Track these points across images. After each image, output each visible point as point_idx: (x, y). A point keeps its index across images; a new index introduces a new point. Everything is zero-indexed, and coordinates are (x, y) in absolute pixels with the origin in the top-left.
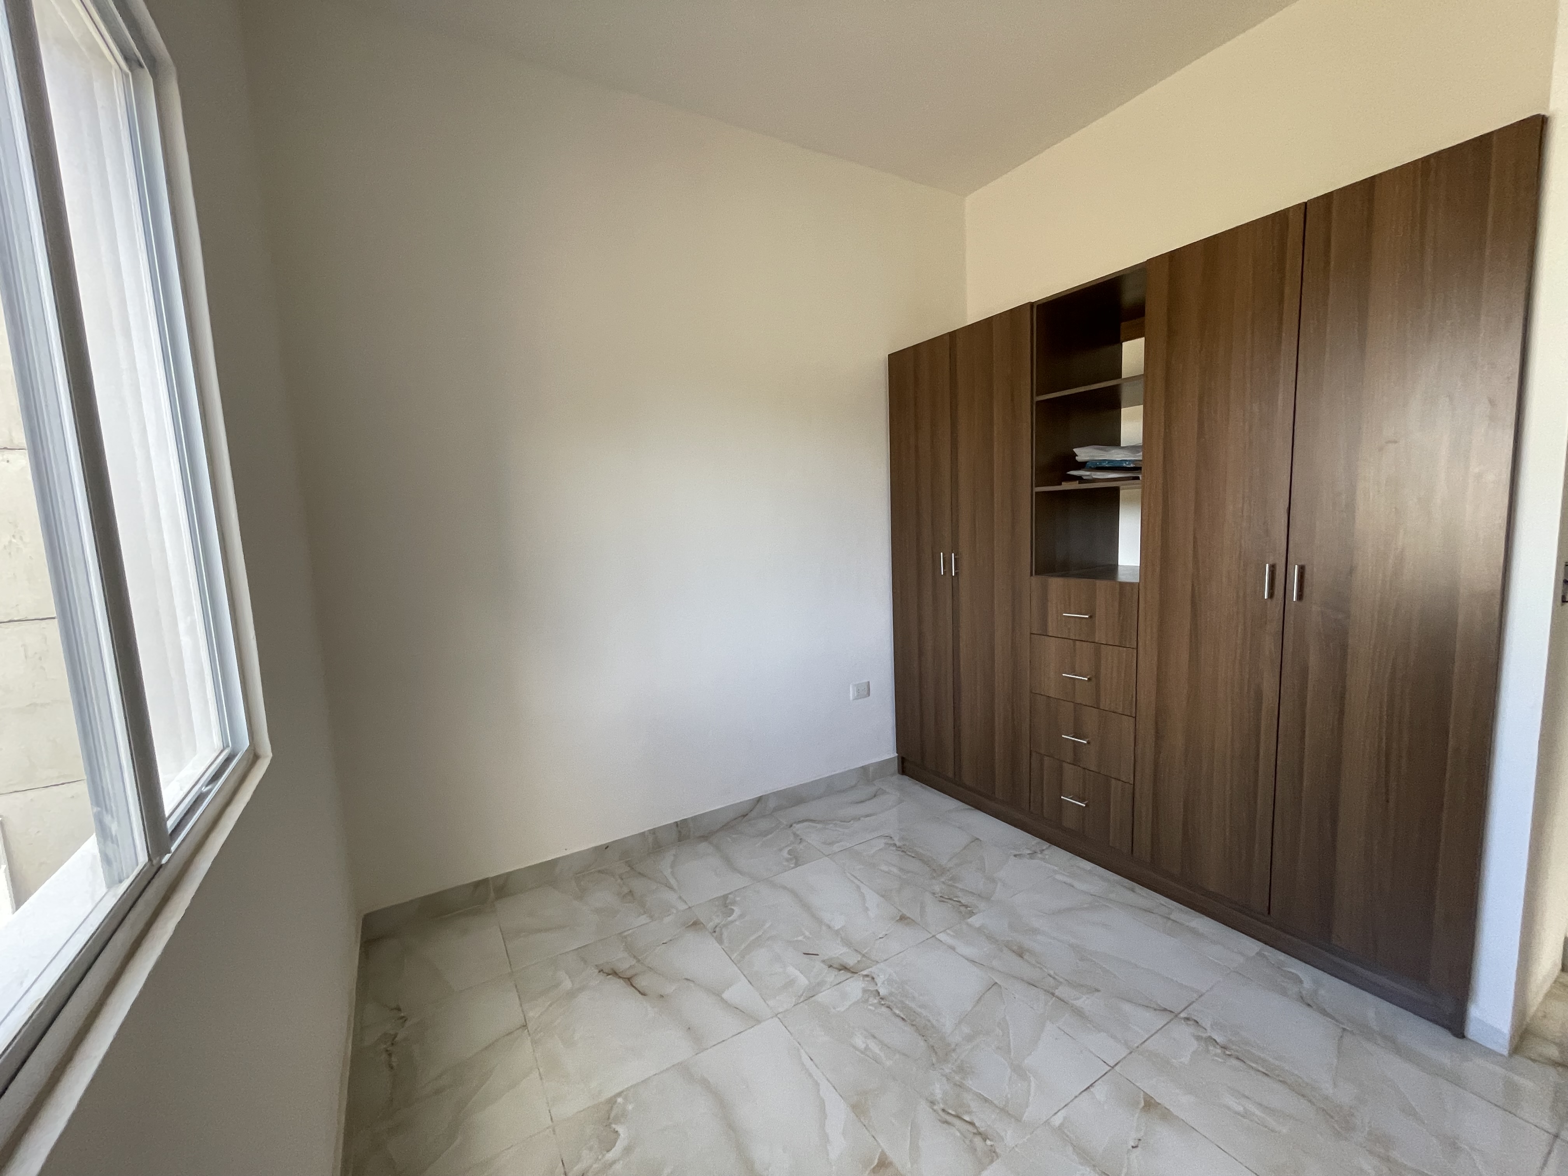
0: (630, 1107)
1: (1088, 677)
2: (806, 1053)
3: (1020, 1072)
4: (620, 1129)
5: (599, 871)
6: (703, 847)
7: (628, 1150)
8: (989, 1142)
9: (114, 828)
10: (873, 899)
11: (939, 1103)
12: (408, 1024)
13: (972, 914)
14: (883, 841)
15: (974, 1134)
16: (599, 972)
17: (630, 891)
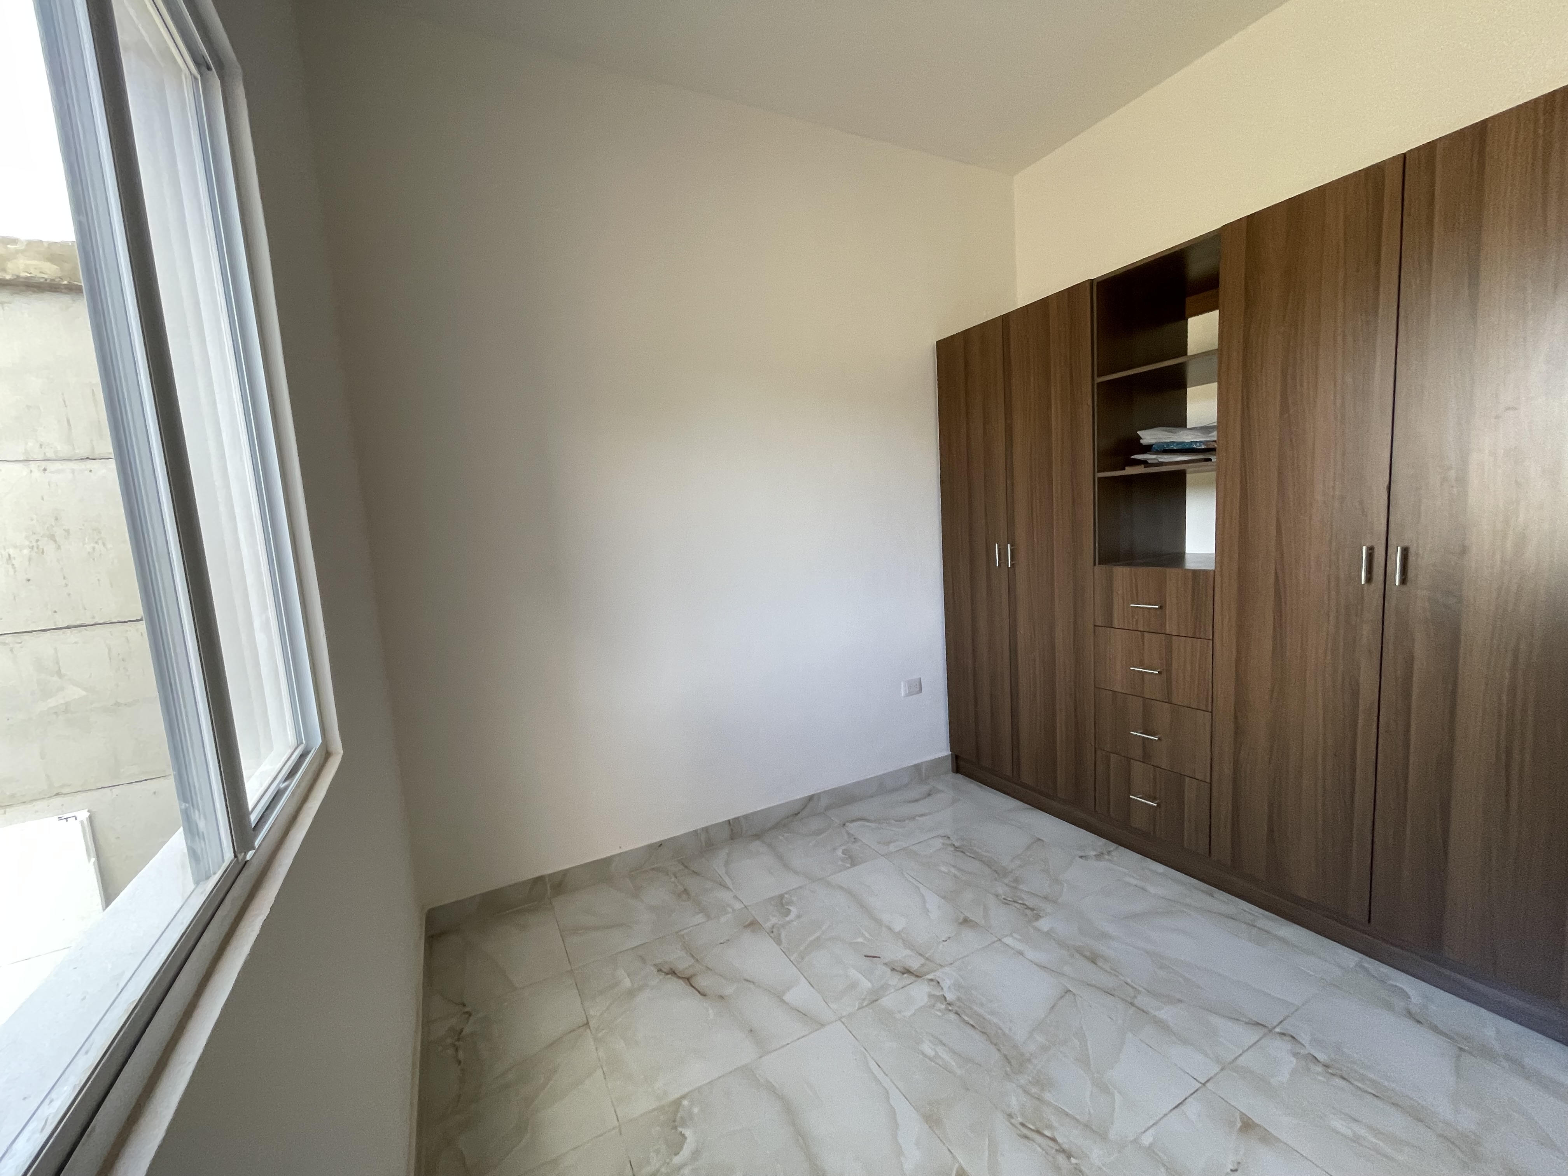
0: (696, 1110)
1: (1159, 670)
2: (872, 1058)
3: (1103, 1088)
4: (688, 1133)
5: (653, 869)
6: (756, 845)
7: (696, 1154)
8: (1073, 1160)
9: (202, 825)
10: (933, 902)
11: (1017, 1117)
12: (472, 1019)
13: (1038, 917)
14: (941, 840)
15: (1057, 1150)
16: (658, 971)
17: (685, 889)
